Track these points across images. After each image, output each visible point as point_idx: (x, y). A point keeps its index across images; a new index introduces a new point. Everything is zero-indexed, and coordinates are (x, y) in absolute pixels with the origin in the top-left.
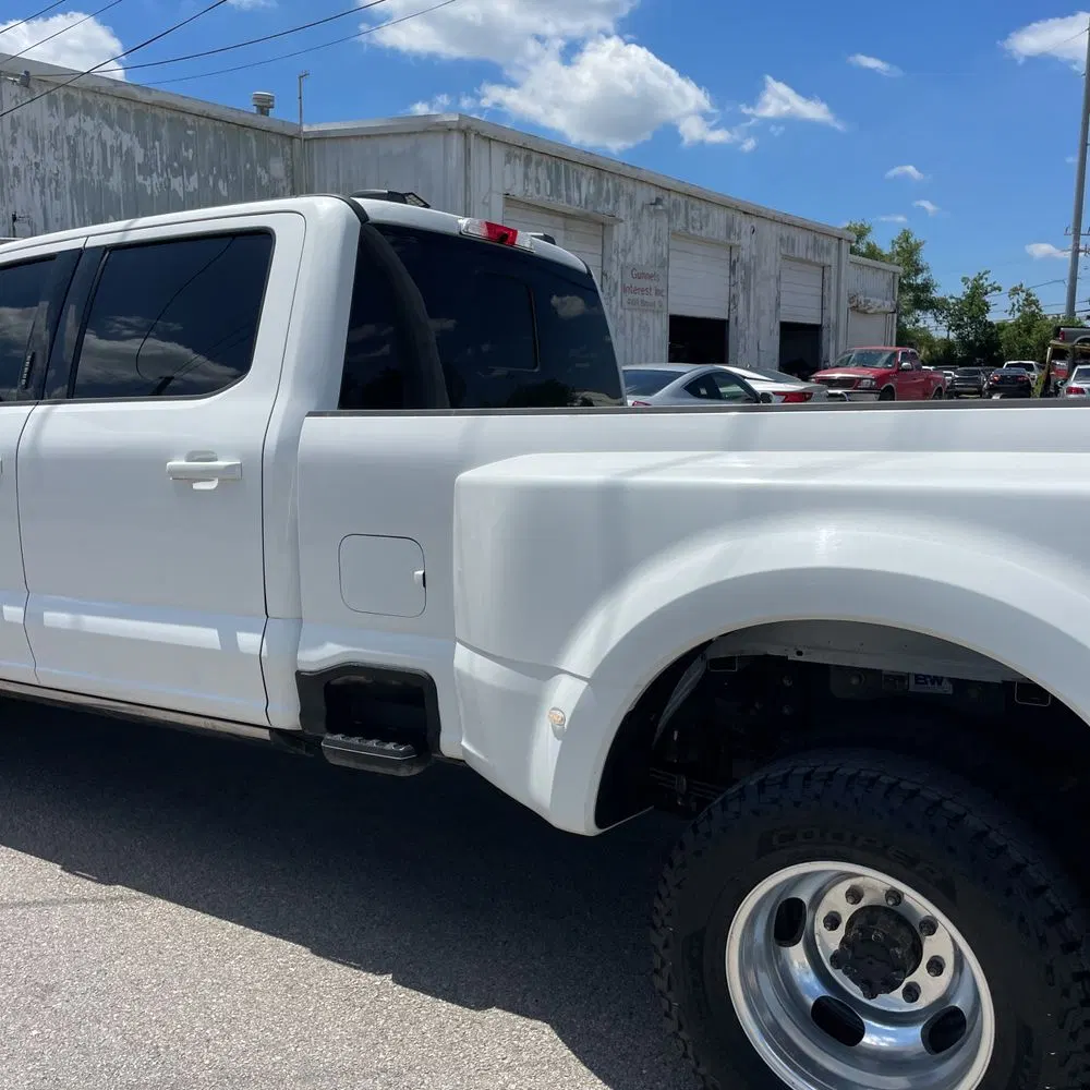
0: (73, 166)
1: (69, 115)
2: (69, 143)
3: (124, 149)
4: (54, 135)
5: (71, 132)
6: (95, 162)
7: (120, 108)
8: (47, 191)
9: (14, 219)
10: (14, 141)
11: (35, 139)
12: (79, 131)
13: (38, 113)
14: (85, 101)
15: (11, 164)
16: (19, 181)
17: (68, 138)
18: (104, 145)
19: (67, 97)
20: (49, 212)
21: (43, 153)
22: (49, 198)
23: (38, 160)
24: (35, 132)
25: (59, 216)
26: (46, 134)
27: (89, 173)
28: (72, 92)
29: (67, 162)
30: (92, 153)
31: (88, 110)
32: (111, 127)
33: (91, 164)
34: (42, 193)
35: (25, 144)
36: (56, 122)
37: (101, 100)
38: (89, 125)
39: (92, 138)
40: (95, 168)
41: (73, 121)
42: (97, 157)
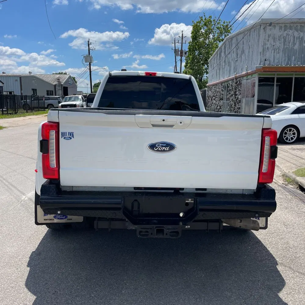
0: (284, 44)
1: (285, 30)
2: (284, 38)
3: (301, 37)
4: (280, 37)
5: (285, 35)
6: (291, 42)
7: (301, 26)
8: (276, 52)
9: (265, 60)
10: (268, 41)
11: (274, 39)
12: (287, 34)
13: (276, 32)
14: (290, 26)
15: (267, 46)
16: (268, 51)
17: (284, 37)
18: (294, 37)
19: (285, 26)
20: (275, 57)
21: (276, 43)
22: (276, 53)
23: (274, 44)
24: (274, 38)
25: (278, 58)
26: (278, 37)
27: (289, 45)
28: (286, 24)
29: (282, 44)
30: (290, 40)
31: (291, 28)
32: (297, 32)
33: (290, 43)
34: (274, 52)
35: (271, 40)
36: (280, 33)
37: (295, 25)
38: (291, 32)
39: (291, 35)
40: (290, 44)
41: (286, 32)
42: (292, 40)
